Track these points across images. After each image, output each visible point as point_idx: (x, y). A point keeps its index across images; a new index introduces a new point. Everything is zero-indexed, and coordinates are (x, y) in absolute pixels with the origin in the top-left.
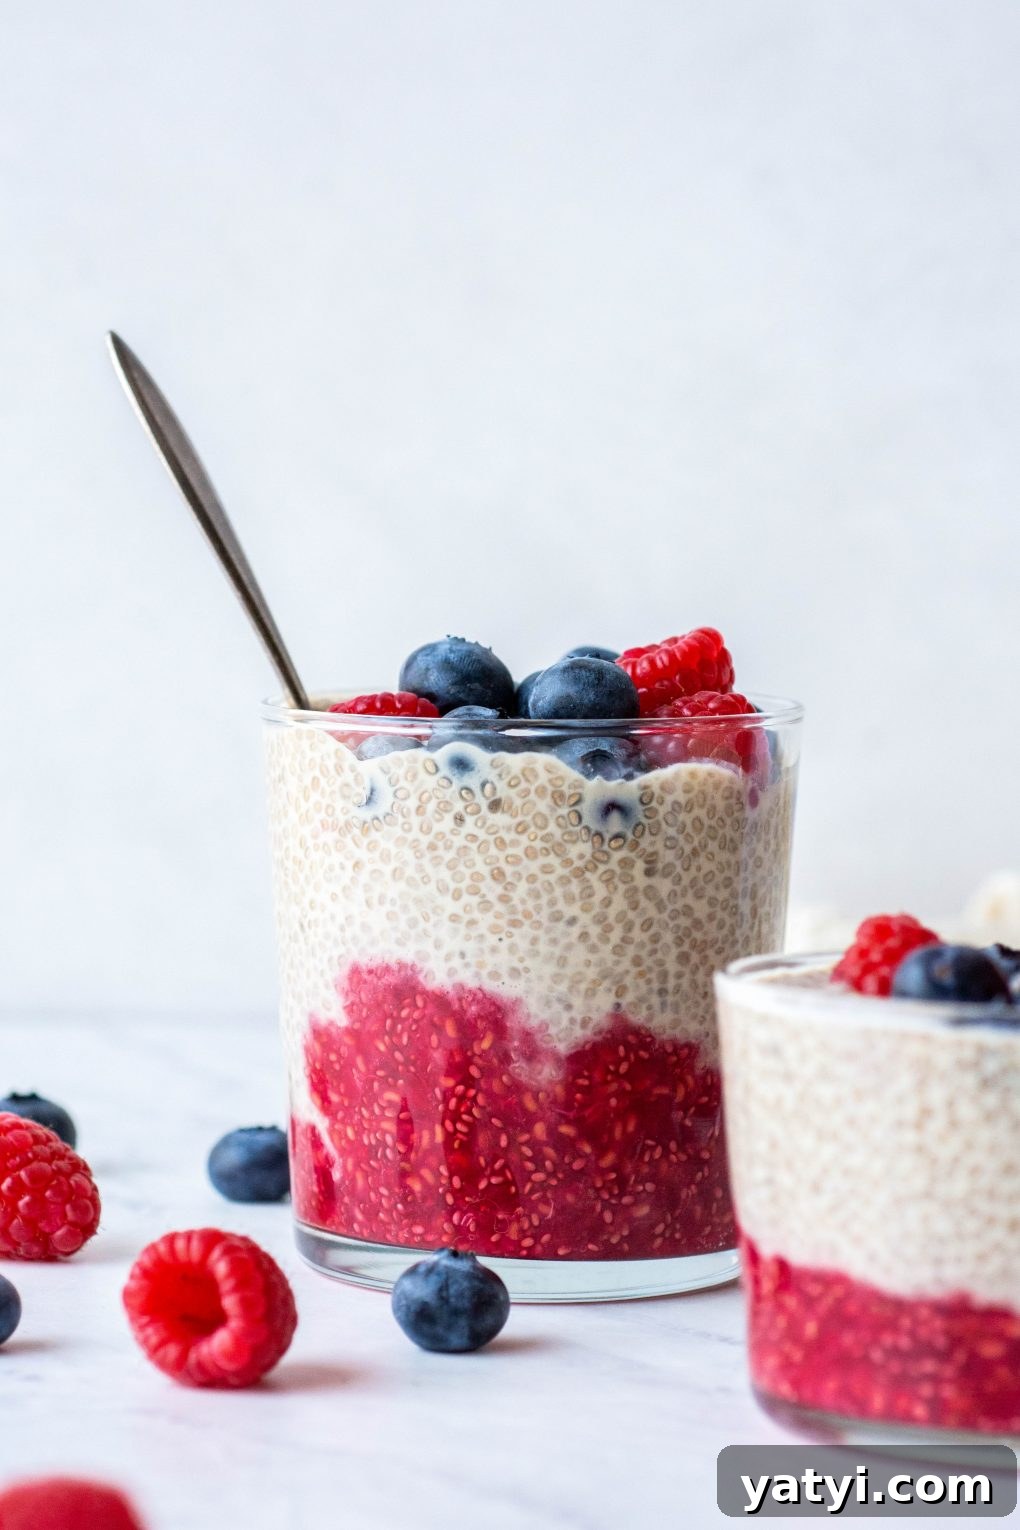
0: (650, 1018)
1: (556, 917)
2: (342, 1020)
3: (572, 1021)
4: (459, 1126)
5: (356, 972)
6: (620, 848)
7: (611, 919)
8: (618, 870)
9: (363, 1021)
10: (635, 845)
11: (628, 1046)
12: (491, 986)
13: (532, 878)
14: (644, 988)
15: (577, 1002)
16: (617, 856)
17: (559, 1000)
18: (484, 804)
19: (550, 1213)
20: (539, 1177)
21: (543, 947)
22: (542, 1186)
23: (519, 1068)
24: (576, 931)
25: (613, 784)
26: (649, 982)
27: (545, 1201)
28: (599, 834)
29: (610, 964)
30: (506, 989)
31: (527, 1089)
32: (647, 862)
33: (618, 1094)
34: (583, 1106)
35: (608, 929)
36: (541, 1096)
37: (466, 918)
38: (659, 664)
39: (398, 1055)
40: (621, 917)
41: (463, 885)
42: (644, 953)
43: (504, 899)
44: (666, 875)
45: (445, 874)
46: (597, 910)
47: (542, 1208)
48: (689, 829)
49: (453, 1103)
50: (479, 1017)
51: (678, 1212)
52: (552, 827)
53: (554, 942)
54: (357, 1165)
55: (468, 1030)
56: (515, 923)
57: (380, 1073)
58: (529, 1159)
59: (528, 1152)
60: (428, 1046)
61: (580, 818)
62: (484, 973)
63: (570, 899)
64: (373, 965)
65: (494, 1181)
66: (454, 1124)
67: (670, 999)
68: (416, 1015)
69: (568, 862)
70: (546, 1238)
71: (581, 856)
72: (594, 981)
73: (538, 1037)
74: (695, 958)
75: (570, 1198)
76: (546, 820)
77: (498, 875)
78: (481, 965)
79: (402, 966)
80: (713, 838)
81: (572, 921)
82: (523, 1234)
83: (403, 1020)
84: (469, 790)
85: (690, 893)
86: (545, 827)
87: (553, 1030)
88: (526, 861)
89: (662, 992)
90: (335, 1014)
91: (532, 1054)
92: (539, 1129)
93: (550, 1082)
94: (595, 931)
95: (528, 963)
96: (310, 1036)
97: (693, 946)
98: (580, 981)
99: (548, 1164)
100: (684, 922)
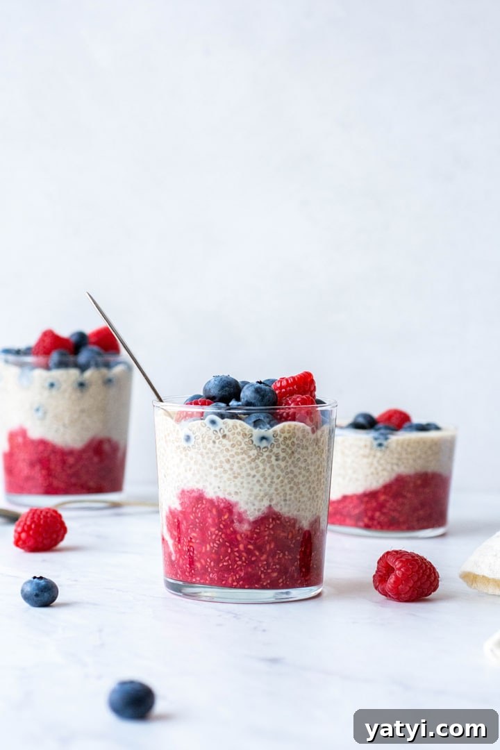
0: (281, 509)
1: (249, 475)
2: (179, 508)
3: (255, 509)
4: (215, 545)
5: (183, 491)
6: (266, 451)
7: (266, 476)
8: (266, 459)
9: (186, 508)
10: (271, 451)
11: (273, 519)
12: (228, 498)
13: (239, 462)
14: (279, 499)
15: (257, 503)
16: (266, 454)
17: (251, 503)
18: (221, 436)
19: (243, 575)
20: (240, 563)
21: (245, 485)
22: (240, 565)
23: (236, 525)
24: (255, 479)
25: (263, 431)
26: (280, 496)
27: (241, 570)
28: (259, 447)
29: (267, 491)
30: (233, 499)
31: (238, 533)
32: (276, 456)
33: (268, 536)
34: (256, 539)
35: (265, 479)
36: (243, 535)
37: (219, 476)
38: (290, 382)
39: (197, 520)
40: (269, 475)
41: (218, 465)
42: (278, 487)
43: (232, 469)
44: (283, 460)
45: (211, 462)
46: (261, 473)
47: (240, 573)
48: (290, 445)
49: (214, 537)
50: (224, 508)
51: (288, 575)
52: (243, 445)
53: (249, 483)
54: (180, 556)
55: (220, 512)
56: (235, 477)
57: (191, 526)
58: (238, 557)
59: (237, 554)
60: (207, 517)
61: (252, 442)
62: (226, 493)
63: (252, 469)
64: (189, 490)
65: (225, 564)
66: (213, 543)
67: (288, 502)
68: (203, 506)
69: (249, 457)
70: (241, 583)
71: (254, 455)
72: (263, 496)
73: (243, 515)
74: (295, 488)
75: (250, 570)
76: (241, 442)
77: (228, 461)
78: (225, 490)
79: (199, 490)
80: (299, 447)
81: (254, 476)
82: (233, 581)
83: (199, 508)
84: (216, 431)
85: (292, 466)
86: (241, 445)
87: (248, 513)
88: (236, 457)
89: (285, 500)
90: (177, 506)
91: (241, 521)
92: (241, 546)
93: (246, 530)
94: (262, 479)
95: (241, 490)
96: (168, 513)
97: (295, 484)
98: (257, 496)
99: (243, 558)
100: (291, 476)
